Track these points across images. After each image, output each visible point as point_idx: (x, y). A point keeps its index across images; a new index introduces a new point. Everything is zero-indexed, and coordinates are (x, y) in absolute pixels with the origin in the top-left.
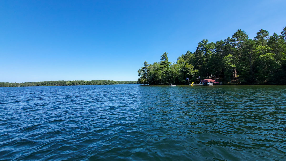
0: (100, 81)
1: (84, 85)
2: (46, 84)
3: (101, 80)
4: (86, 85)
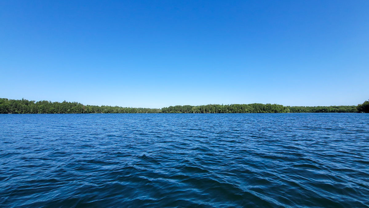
0: (249, 105)
1: (219, 113)
2: (171, 110)
3: (251, 104)
4: (223, 112)
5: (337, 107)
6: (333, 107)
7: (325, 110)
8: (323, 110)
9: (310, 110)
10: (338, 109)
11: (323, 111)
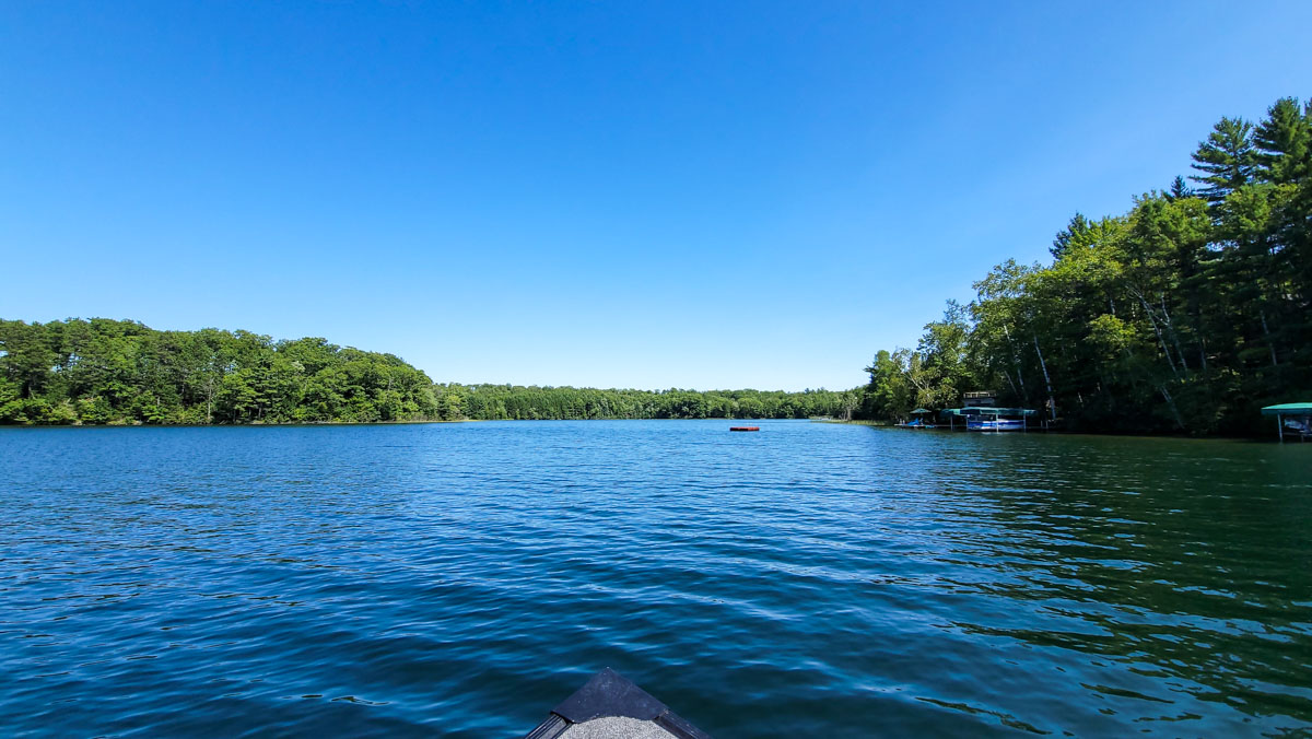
5: (734, 396)
6: (722, 394)
7: (690, 405)
8: (685, 404)
9: (637, 407)
10: (736, 404)
11: (685, 409)
